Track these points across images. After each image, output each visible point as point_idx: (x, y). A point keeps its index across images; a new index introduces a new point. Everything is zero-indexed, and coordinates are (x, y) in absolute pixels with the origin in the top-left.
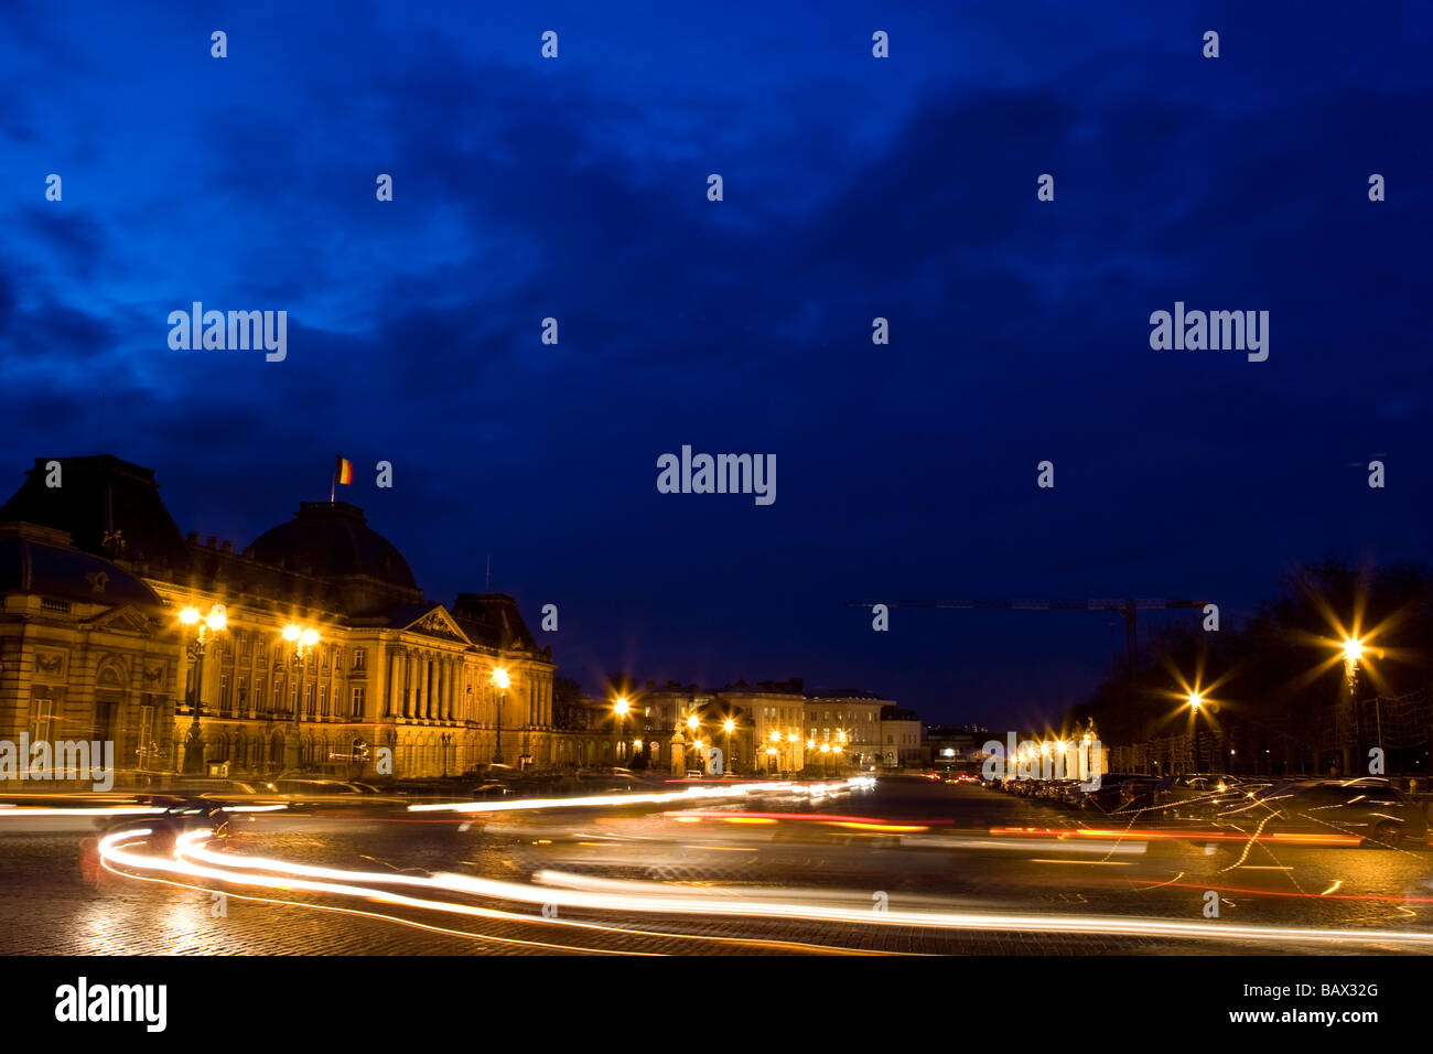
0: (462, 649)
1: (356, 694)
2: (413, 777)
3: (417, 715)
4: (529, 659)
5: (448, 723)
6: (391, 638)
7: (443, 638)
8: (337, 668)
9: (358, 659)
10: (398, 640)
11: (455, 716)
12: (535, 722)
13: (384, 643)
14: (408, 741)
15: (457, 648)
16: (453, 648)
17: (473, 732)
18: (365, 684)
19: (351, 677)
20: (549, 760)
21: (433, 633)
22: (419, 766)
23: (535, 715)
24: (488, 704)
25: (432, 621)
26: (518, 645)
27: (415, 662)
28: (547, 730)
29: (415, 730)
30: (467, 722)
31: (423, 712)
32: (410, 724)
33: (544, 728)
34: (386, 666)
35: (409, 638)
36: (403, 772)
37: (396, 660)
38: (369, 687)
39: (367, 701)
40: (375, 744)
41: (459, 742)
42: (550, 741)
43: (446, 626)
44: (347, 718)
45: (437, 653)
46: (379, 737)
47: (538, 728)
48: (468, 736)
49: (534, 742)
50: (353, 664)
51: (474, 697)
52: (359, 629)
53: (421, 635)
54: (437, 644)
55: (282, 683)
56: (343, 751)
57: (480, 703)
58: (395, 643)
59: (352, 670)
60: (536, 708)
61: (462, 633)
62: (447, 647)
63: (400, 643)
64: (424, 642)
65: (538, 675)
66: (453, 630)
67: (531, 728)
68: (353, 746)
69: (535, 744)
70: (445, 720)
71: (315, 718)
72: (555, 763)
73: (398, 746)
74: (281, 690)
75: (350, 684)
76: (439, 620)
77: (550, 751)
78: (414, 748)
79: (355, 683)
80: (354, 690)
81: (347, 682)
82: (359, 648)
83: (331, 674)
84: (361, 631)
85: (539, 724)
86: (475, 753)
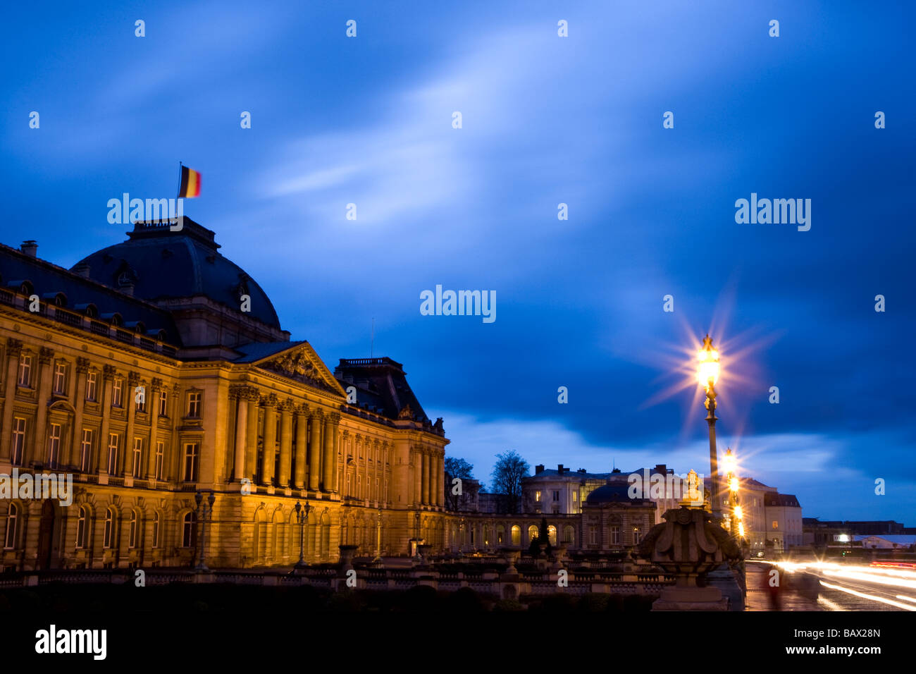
0: (337, 404)
1: (189, 451)
2: (269, 564)
3: (276, 482)
4: (419, 430)
5: (319, 495)
6: (237, 376)
7: (311, 385)
8: (161, 415)
9: (192, 405)
10: (246, 379)
11: (329, 487)
12: (427, 501)
13: (228, 383)
14: (261, 516)
15: (331, 402)
16: (324, 400)
17: (354, 511)
18: (201, 437)
19: (182, 429)
20: (442, 544)
21: (295, 376)
22: (277, 549)
23: (427, 493)
24: (373, 478)
25: (296, 362)
26: (407, 413)
27: (273, 415)
28: (440, 511)
29: (271, 502)
30: (348, 498)
31: (284, 479)
32: (264, 493)
33: (437, 509)
34: (230, 414)
35: (261, 379)
36: (252, 559)
37: (243, 406)
38: (206, 442)
39: (202, 461)
40: (213, 519)
41: (334, 520)
42: (443, 524)
43: (315, 371)
44: (177, 483)
45: (304, 404)
46: (218, 509)
47: (429, 508)
48: (348, 515)
49: (426, 524)
50: (185, 410)
51: (355, 469)
52: (193, 363)
53: (279, 377)
54: (302, 392)
55: (65, 428)
56: (170, 528)
57: (364, 477)
58: (242, 384)
59: (183, 419)
60: (427, 485)
61: (337, 384)
62: (317, 398)
63: (249, 384)
64: (285, 387)
65: (429, 449)
66: (325, 378)
67: (422, 508)
68: (184, 522)
69: (426, 526)
70: (315, 491)
71: (123, 482)
72: (448, 549)
73: (245, 522)
74: (63, 437)
75: (180, 437)
76: (306, 362)
77: (443, 535)
78: (269, 526)
79: (188, 436)
80: (186, 445)
81: (175, 434)
82: (193, 389)
83: (151, 421)
84: (195, 366)
85: (430, 504)
86: (358, 536)
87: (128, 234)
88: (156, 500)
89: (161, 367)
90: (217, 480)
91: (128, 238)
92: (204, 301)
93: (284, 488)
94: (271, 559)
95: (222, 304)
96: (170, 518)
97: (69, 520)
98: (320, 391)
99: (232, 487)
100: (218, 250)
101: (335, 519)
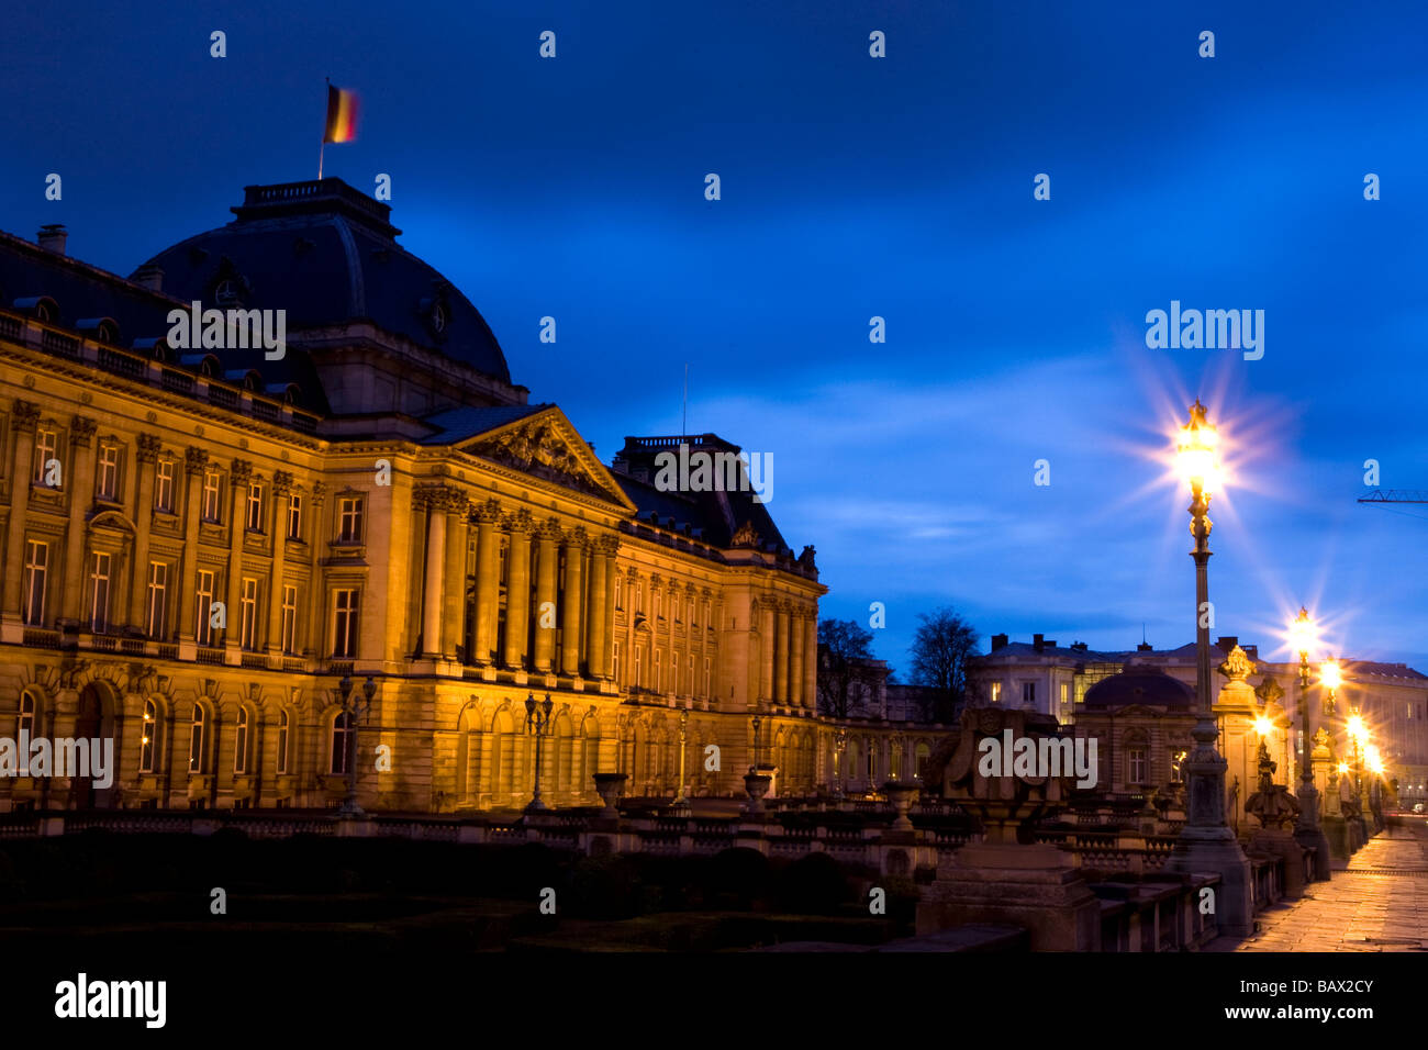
0: (613, 520)
1: (342, 603)
2: (486, 806)
3: (499, 659)
4: (769, 567)
5: (579, 684)
6: (426, 468)
7: (563, 484)
8: (290, 539)
9: (347, 519)
10: (442, 473)
11: (597, 670)
12: (783, 697)
13: (410, 481)
14: (472, 720)
15: (601, 516)
16: (588, 512)
17: (647, 714)
18: (362, 577)
19: (329, 562)
20: (811, 776)
21: (535, 468)
22: (502, 780)
23: (784, 683)
24: (683, 656)
25: (535, 443)
26: (746, 537)
27: (493, 538)
28: (808, 716)
29: (490, 696)
30: (636, 691)
31: (514, 654)
32: (478, 679)
33: (802, 712)
34: (416, 536)
35: (471, 474)
36: (455, 797)
37: (439, 521)
38: (371, 586)
39: (365, 620)
40: (385, 724)
41: (606, 729)
42: (814, 739)
43: (572, 459)
44: (320, 660)
45: (551, 519)
46: (394, 707)
47: (788, 710)
48: (636, 721)
49: (781, 739)
50: (334, 528)
51: (649, 638)
52: (347, 445)
53: (503, 470)
54: (547, 498)
55: (118, 560)
56: (308, 739)
57: (666, 652)
58: (436, 482)
59: (331, 545)
60: (784, 668)
61: (613, 482)
62: (574, 508)
63: (449, 482)
64: (515, 488)
65: (788, 602)
66: (590, 472)
67: (774, 709)
68: (333, 730)
69: (782, 743)
70: (572, 677)
71: (222, 656)
72: (824, 785)
73: (441, 731)
74: (114, 577)
75: (326, 577)
76: (554, 443)
77: (813, 759)
78: (487, 738)
79: (339, 576)
80: (336, 592)
81: (317, 573)
82: (348, 492)
83: (273, 549)
84: (352, 450)
85: (790, 702)
86: (655, 758)
87: (233, 210)
88: (284, 689)
89: (291, 452)
90: (391, 655)
91: (234, 217)
92: (369, 332)
93: (513, 670)
94: (490, 798)
95: (401, 338)
96: (310, 722)
97: (127, 723)
98: (580, 496)
99: (419, 668)
100: (398, 239)
101: (609, 728)
